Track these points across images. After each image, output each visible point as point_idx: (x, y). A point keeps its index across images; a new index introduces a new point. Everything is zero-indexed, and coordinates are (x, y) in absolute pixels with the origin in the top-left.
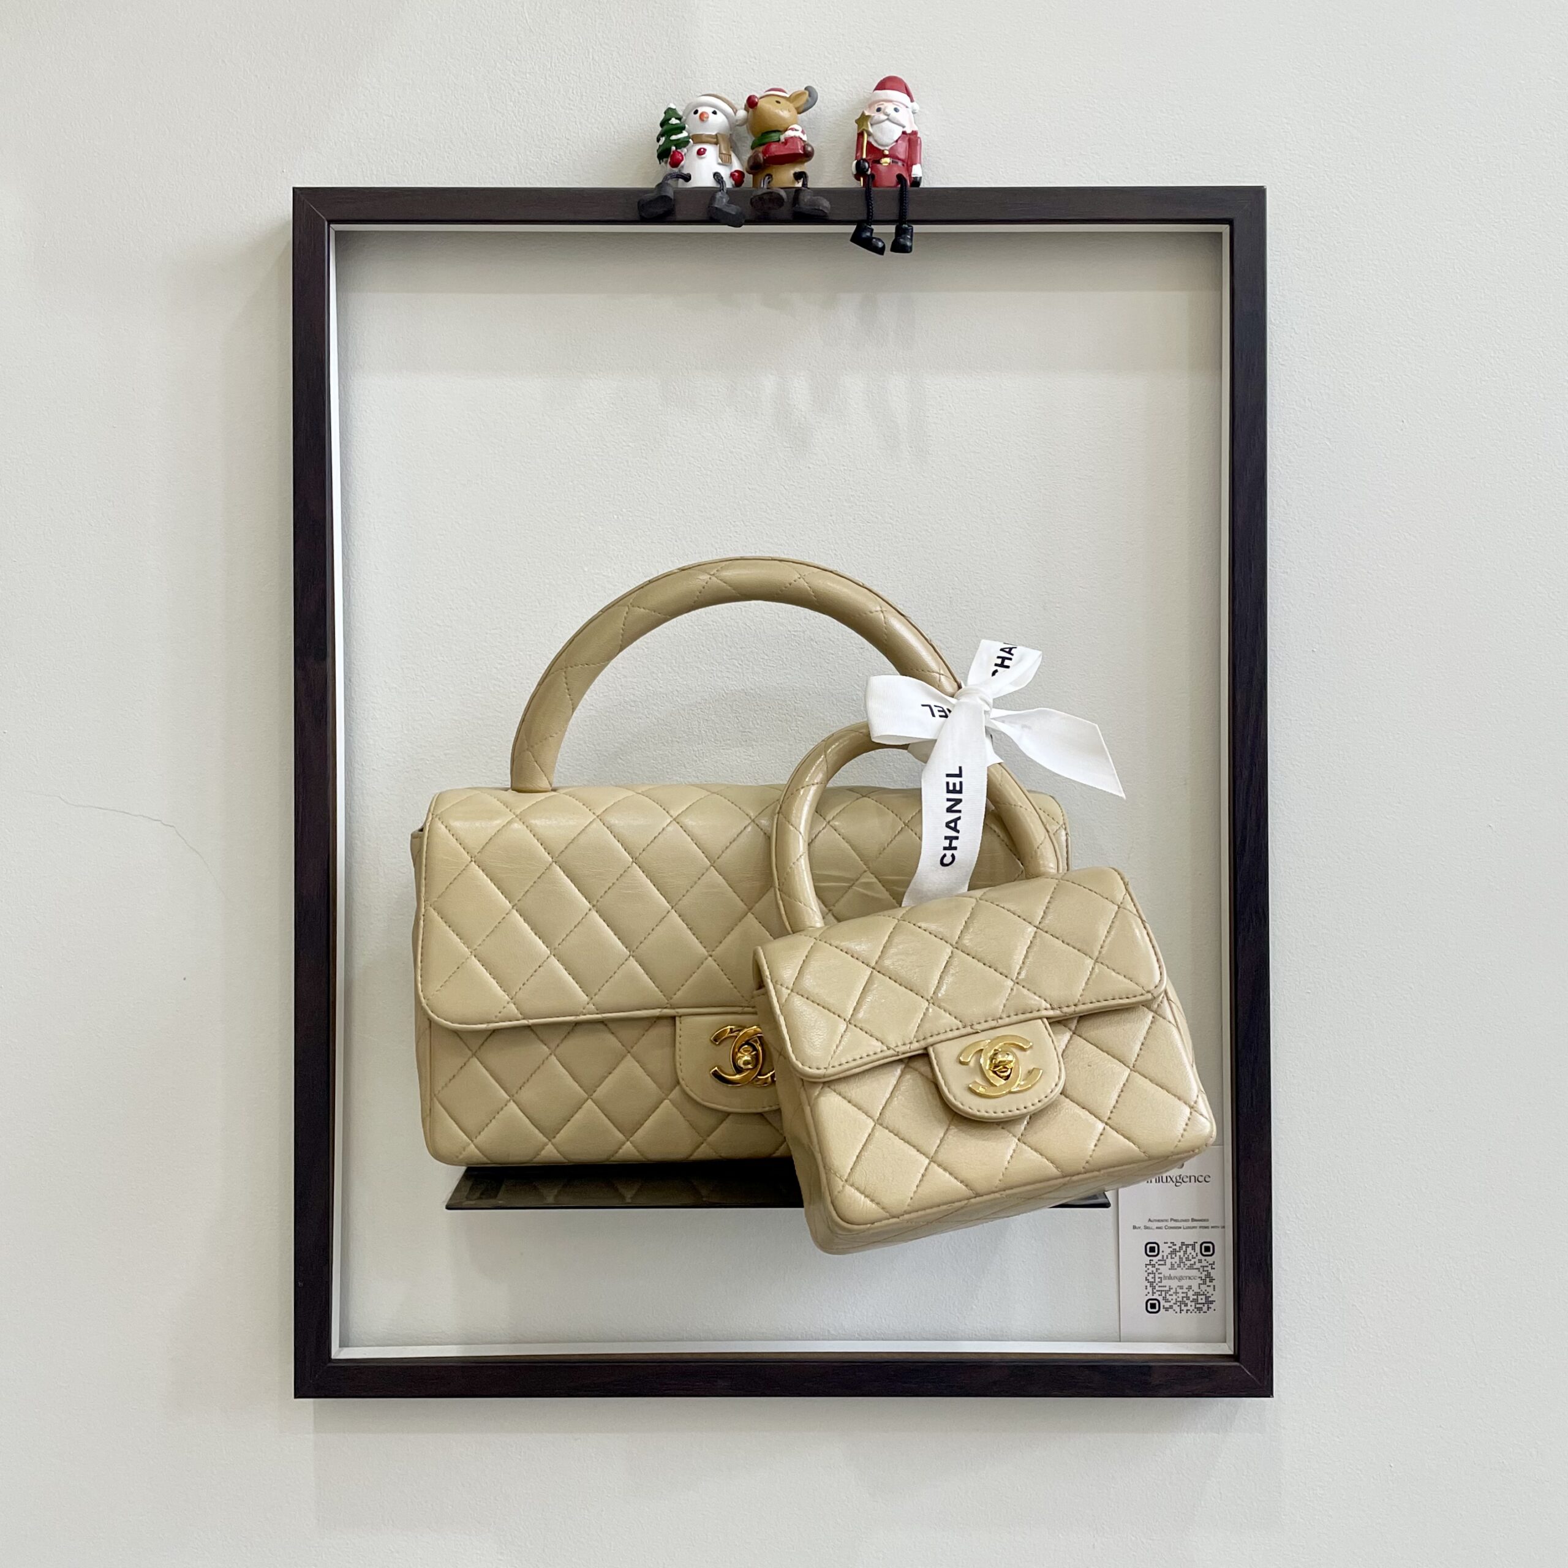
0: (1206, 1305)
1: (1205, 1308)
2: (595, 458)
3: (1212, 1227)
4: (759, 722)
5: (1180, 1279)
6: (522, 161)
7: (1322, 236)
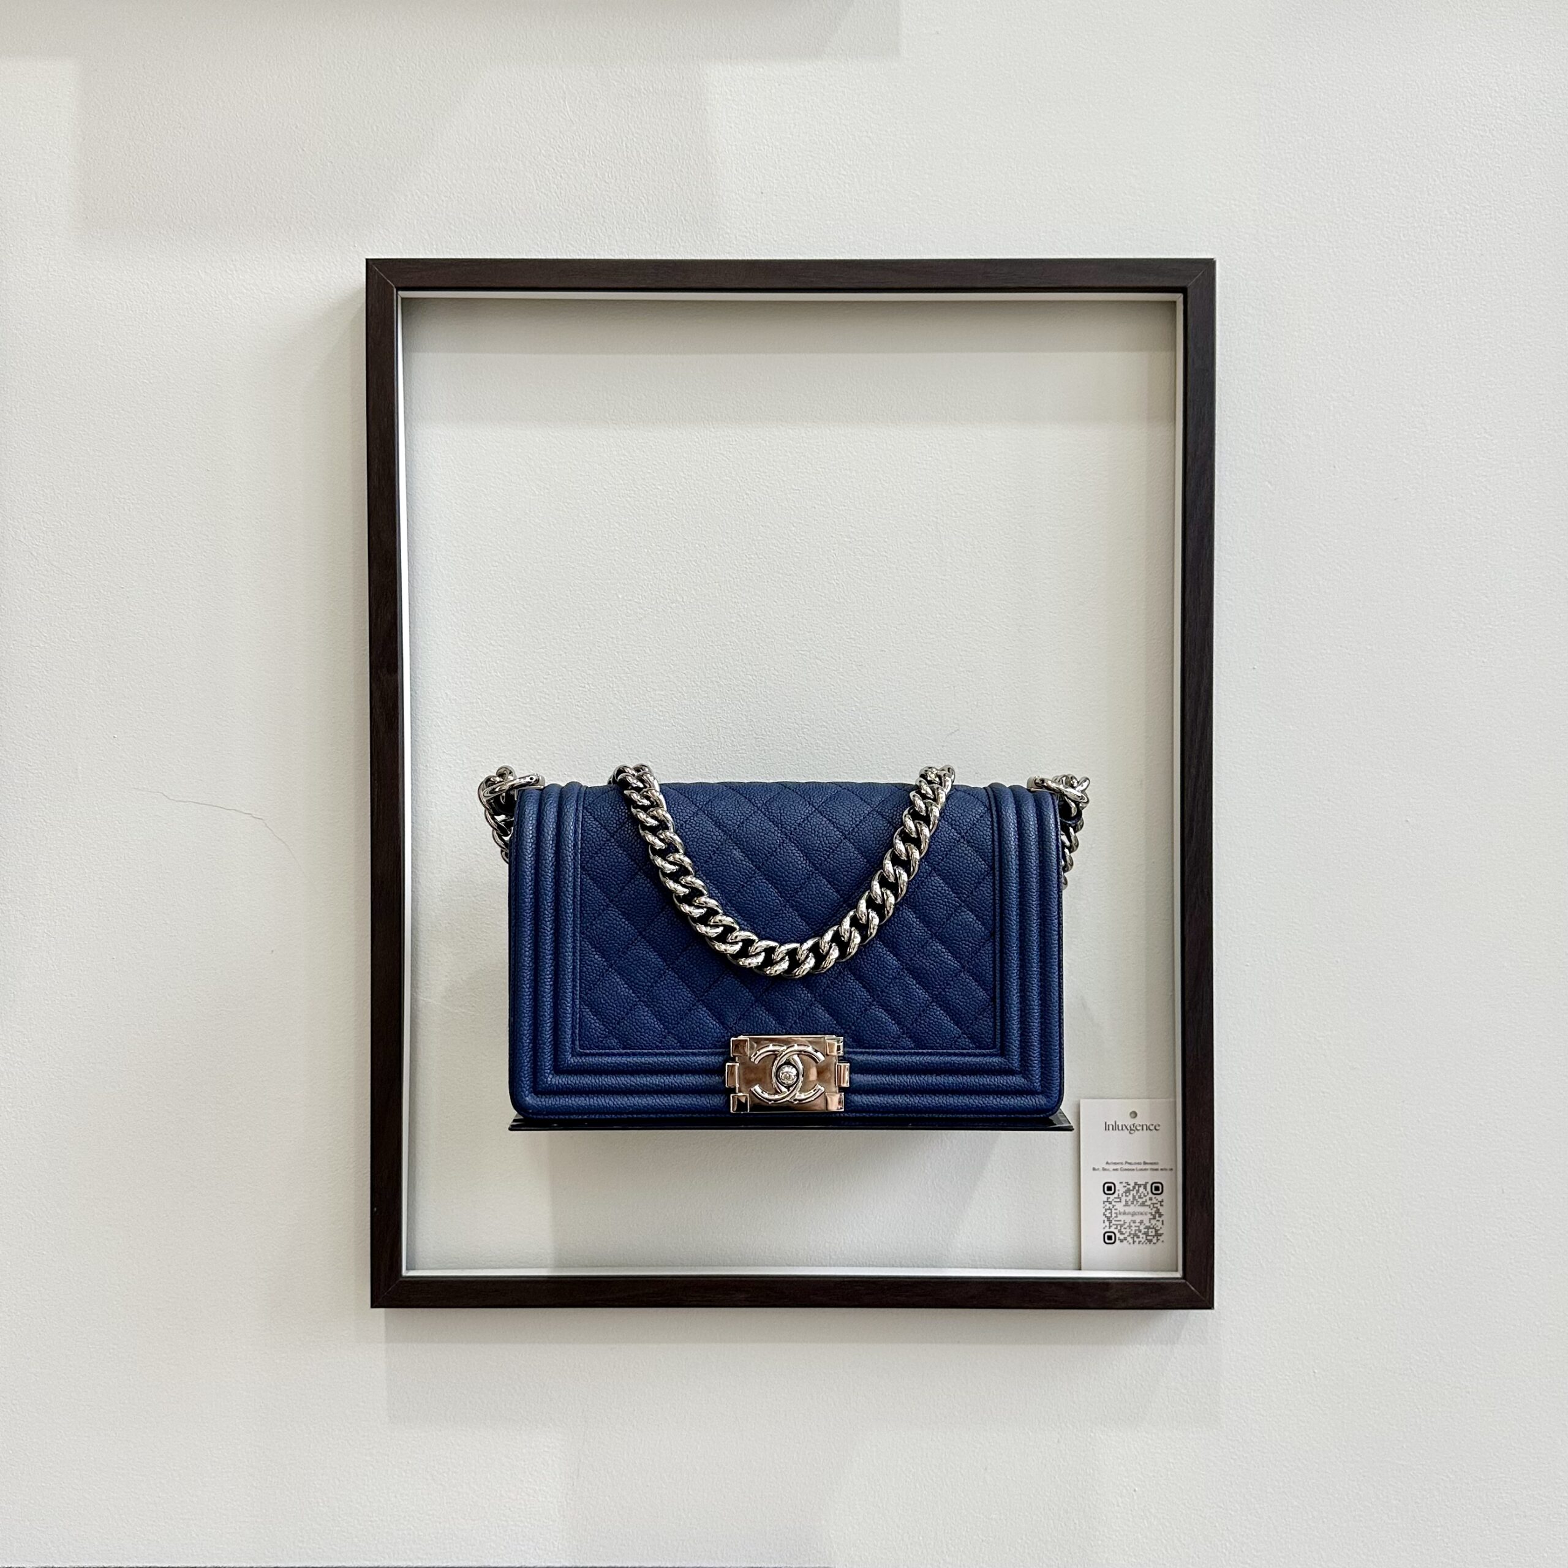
0: (1156, 1238)
1: (1155, 1240)
2: (628, 499)
3: (1162, 1170)
4: (770, 729)
5: (1133, 1214)
6: (564, 237)
7: (1264, 303)
